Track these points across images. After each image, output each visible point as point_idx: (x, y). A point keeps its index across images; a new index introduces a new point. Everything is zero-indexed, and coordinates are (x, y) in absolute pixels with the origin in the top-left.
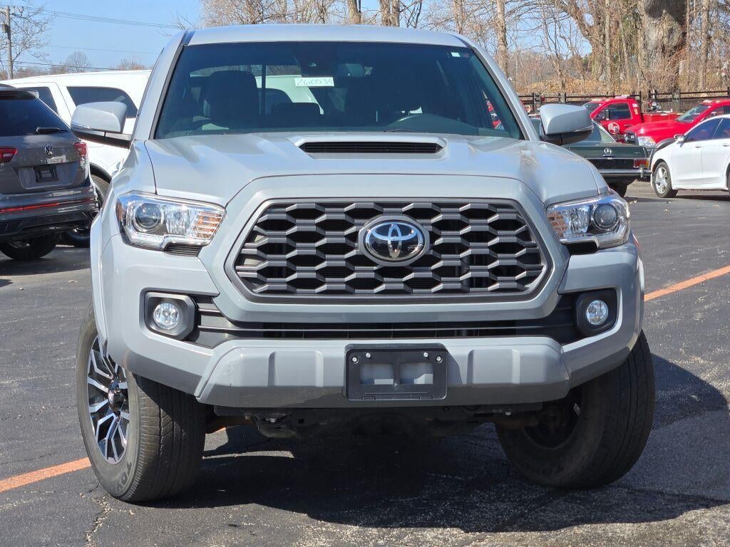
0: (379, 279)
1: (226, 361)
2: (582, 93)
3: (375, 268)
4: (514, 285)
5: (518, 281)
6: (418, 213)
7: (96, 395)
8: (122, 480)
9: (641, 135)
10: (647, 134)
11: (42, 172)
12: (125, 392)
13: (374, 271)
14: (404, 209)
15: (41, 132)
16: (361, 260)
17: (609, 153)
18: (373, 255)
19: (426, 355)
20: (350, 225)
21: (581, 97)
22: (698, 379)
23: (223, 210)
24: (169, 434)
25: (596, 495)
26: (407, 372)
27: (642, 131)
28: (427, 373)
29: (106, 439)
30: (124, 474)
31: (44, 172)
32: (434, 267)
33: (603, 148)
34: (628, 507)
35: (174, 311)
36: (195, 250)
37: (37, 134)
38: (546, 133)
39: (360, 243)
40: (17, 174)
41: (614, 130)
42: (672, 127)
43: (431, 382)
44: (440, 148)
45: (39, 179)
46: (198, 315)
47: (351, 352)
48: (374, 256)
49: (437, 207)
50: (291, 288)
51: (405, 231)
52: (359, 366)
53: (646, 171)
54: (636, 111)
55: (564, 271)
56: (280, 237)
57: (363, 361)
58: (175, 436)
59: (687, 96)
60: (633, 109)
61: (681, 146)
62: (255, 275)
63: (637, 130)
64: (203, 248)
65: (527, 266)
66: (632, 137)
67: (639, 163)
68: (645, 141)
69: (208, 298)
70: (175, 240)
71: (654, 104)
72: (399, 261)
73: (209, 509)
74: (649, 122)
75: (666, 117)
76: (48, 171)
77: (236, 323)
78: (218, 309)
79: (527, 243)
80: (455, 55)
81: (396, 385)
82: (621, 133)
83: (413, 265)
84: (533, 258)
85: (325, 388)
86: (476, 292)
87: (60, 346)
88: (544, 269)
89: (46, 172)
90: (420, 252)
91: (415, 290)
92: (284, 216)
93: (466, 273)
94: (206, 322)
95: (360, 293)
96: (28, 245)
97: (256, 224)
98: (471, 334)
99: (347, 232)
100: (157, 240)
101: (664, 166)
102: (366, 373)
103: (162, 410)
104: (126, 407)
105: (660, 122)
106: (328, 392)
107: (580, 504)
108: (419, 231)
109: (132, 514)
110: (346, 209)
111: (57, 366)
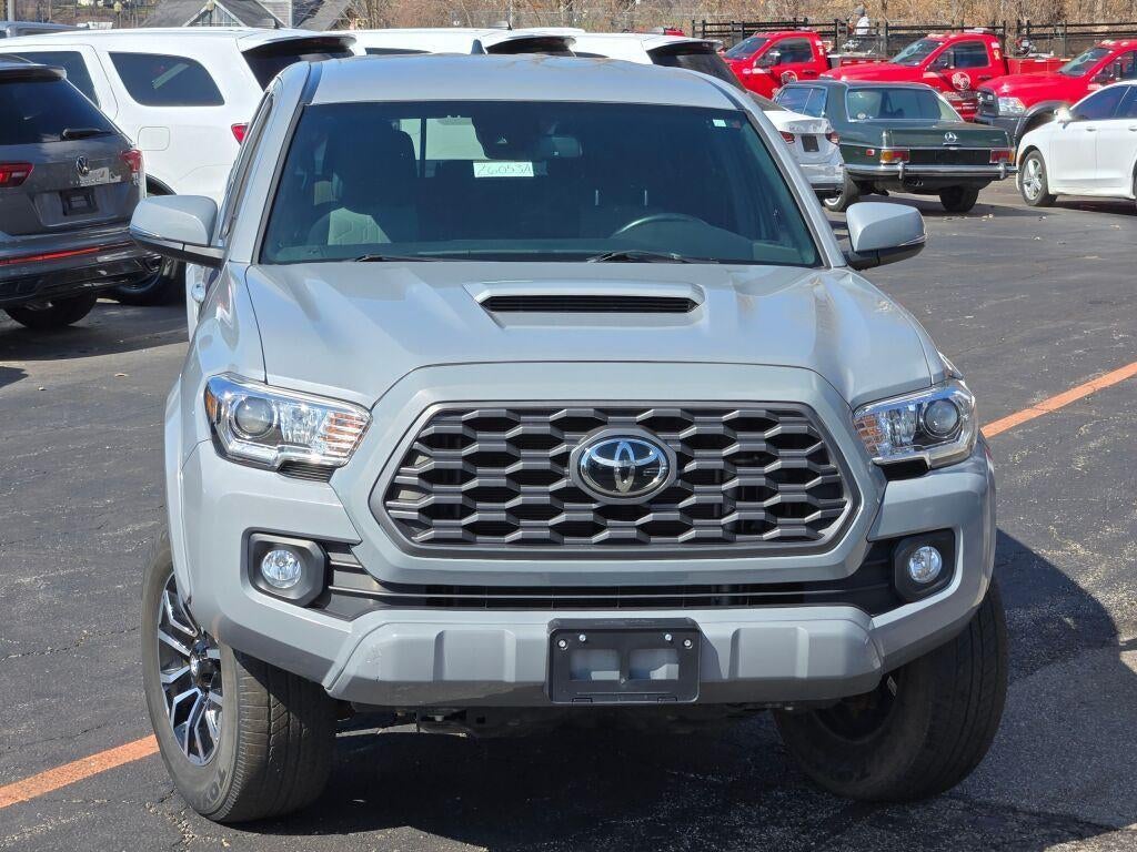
0: (600, 522)
1: (370, 642)
2: (913, 21)
3: (594, 506)
4: (803, 531)
5: (810, 525)
6: (660, 424)
7: (171, 658)
8: (211, 793)
9: (1004, 95)
10: (1013, 94)
11: (73, 199)
12: (217, 663)
13: (594, 510)
14: (640, 417)
15: (71, 137)
16: (573, 494)
17: (951, 139)
18: (591, 486)
19: (668, 637)
20: (558, 442)
21: (913, 28)
22: (1074, 584)
23: (368, 414)
24: (283, 732)
25: (916, 814)
26: (640, 661)
27: (1005, 88)
28: (669, 662)
29: (187, 723)
30: (215, 785)
31: (75, 198)
32: (682, 504)
33: (943, 132)
34: (963, 838)
35: (292, 560)
36: (324, 473)
37: (63, 139)
38: (856, 249)
39: (571, 470)
40: (33, 201)
41: (962, 83)
42: (1052, 84)
43: (675, 676)
44: (694, 304)
45: (68, 211)
46: (329, 571)
47: (558, 632)
48: (593, 490)
49: (688, 415)
50: (469, 536)
51: (641, 451)
52: (567, 655)
53: (1009, 168)
54: (997, 55)
55: (878, 508)
56: (452, 459)
57: (575, 646)
58: (291, 733)
59: (1077, 30)
60: (992, 50)
61: (1064, 127)
62: (415, 515)
63: (997, 87)
64: (338, 470)
65: (823, 502)
66: (990, 97)
67: (998, 156)
68: (1010, 106)
69: (345, 547)
70: (295, 456)
71: (1026, 44)
72: (629, 497)
73: (341, 837)
74: (1018, 74)
75: (1042, 66)
76: (82, 198)
77: (384, 584)
78: (360, 564)
79: (824, 467)
80: (720, 123)
81: (623, 681)
82: (972, 88)
83: (651, 502)
84: (833, 490)
85: (516, 683)
86: (744, 541)
87: (107, 506)
88: (848, 507)
89: (77, 198)
90: (660, 484)
91: (653, 539)
92: (459, 429)
93: (730, 513)
94: (341, 581)
95: (572, 543)
96: (50, 305)
97: (417, 439)
98: (736, 603)
99: (554, 452)
100: (268, 453)
101: (1036, 157)
102: (579, 662)
103: (272, 696)
104: (217, 685)
105: (1035, 74)
106: (522, 689)
107: (893, 830)
108: (661, 451)
109: (226, 845)
110: (552, 417)
111: (103, 546)
